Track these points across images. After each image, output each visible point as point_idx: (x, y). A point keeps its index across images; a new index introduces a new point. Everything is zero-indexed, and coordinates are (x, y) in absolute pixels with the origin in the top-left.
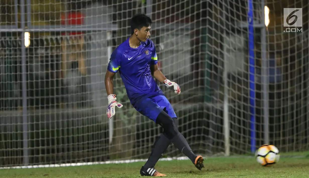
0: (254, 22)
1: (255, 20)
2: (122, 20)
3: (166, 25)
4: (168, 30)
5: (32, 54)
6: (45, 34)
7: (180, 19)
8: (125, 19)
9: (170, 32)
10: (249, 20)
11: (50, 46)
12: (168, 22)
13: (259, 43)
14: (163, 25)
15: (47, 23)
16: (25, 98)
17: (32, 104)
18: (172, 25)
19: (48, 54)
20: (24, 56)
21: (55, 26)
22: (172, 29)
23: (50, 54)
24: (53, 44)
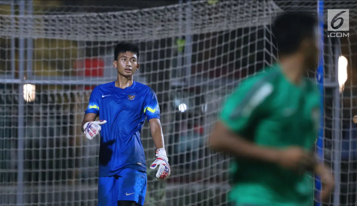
0: (324, 80)
1: (326, 77)
2: (152, 72)
3: (209, 81)
4: (211, 87)
5: (32, 114)
6: (49, 87)
7: (228, 74)
8: (155, 72)
9: (214, 90)
10: (317, 77)
11: (63, 104)
12: (212, 76)
13: (329, 108)
14: (205, 80)
15: (60, 74)
16: (21, 171)
17: (30, 179)
18: (217, 81)
19: (59, 113)
20: (21, 116)
21: (70, 77)
22: (217, 87)
23: (55, 115)
24: (60, 101)
